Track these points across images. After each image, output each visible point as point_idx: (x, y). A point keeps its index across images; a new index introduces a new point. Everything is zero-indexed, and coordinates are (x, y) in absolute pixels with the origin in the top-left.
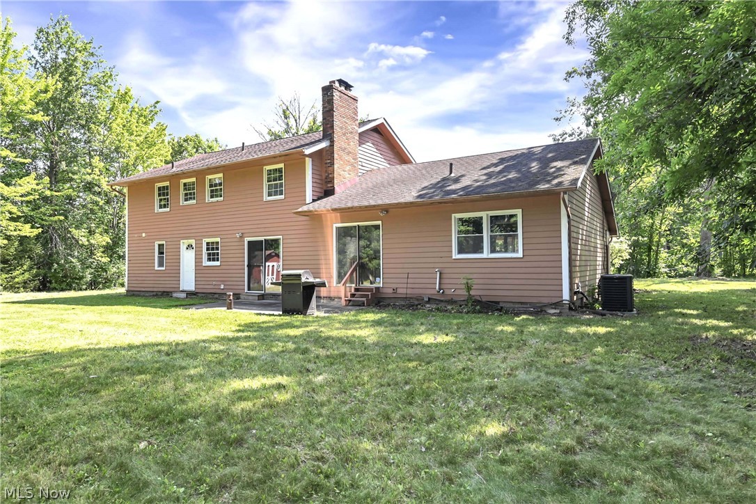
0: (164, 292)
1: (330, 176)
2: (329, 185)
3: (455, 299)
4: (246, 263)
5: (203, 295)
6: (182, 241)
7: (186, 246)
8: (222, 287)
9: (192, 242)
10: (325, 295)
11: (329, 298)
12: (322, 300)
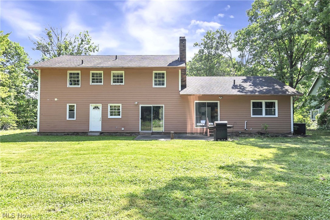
0: (75, 132)
1: (184, 79)
2: (183, 83)
3: (252, 132)
4: (140, 117)
5: (108, 133)
6: (90, 104)
7: (93, 107)
8: (123, 129)
9: (100, 106)
10: (189, 132)
11: (191, 133)
12: (187, 135)
